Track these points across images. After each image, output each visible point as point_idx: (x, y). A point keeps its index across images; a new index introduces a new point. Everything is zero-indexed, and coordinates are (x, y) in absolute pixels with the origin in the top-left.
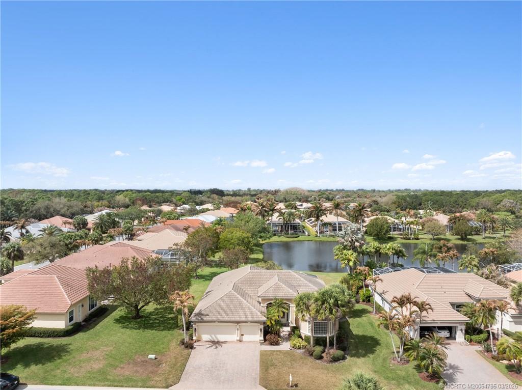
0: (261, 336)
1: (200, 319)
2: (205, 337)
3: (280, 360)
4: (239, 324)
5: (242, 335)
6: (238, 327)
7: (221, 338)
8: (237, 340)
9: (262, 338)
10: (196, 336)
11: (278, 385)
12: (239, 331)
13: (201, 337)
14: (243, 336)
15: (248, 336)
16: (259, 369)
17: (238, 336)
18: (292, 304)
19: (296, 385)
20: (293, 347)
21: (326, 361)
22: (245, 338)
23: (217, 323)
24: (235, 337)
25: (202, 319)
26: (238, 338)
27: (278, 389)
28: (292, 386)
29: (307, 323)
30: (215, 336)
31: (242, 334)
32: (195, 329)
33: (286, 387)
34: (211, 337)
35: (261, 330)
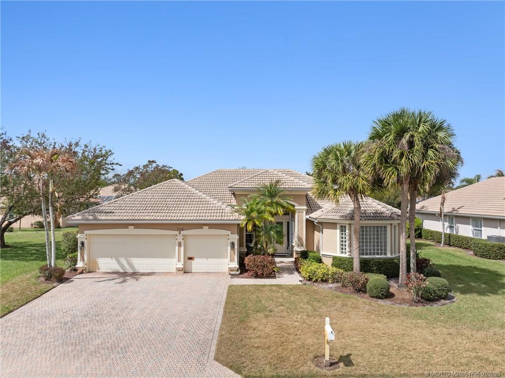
0: (232, 260)
1: (91, 217)
2: (106, 264)
3: (281, 300)
4: (183, 233)
5: (190, 259)
6: (180, 238)
7: (141, 264)
8: (178, 270)
9: (235, 265)
10: (83, 259)
11: (282, 359)
12: (182, 249)
13: (96, 263)
14: (193, 262)
15: (204, 260)
16: (220, 320)
17: (179, 261)
18: (300, 205)
19: (347, 360)
20: (310, 279)
21: (404, 301)
22: (198, 265)
23: (131, 230)
24: (174, 263)
25: (96, 219)
26: (180, 266)
27: (282, 372)
28: (332, 364)
29: (338, 231)
30: (127, 260)
31: (190, 256)
32: (83, 244)
33: (310, 367)
34: (119, 263)
35: (233, 244)
